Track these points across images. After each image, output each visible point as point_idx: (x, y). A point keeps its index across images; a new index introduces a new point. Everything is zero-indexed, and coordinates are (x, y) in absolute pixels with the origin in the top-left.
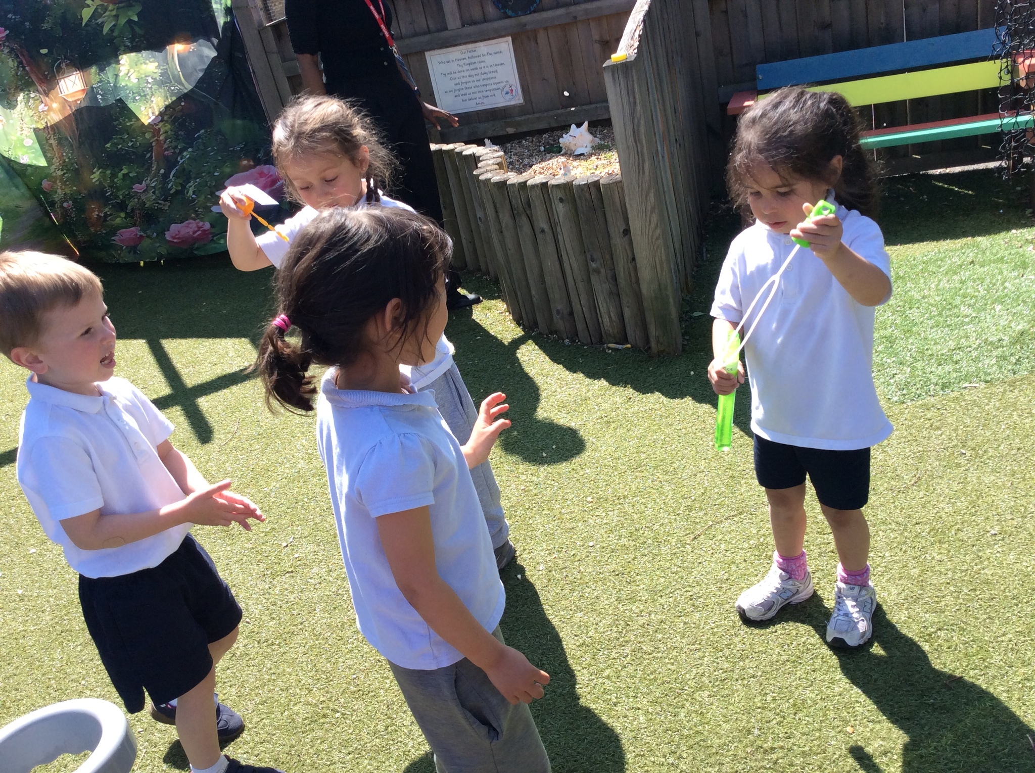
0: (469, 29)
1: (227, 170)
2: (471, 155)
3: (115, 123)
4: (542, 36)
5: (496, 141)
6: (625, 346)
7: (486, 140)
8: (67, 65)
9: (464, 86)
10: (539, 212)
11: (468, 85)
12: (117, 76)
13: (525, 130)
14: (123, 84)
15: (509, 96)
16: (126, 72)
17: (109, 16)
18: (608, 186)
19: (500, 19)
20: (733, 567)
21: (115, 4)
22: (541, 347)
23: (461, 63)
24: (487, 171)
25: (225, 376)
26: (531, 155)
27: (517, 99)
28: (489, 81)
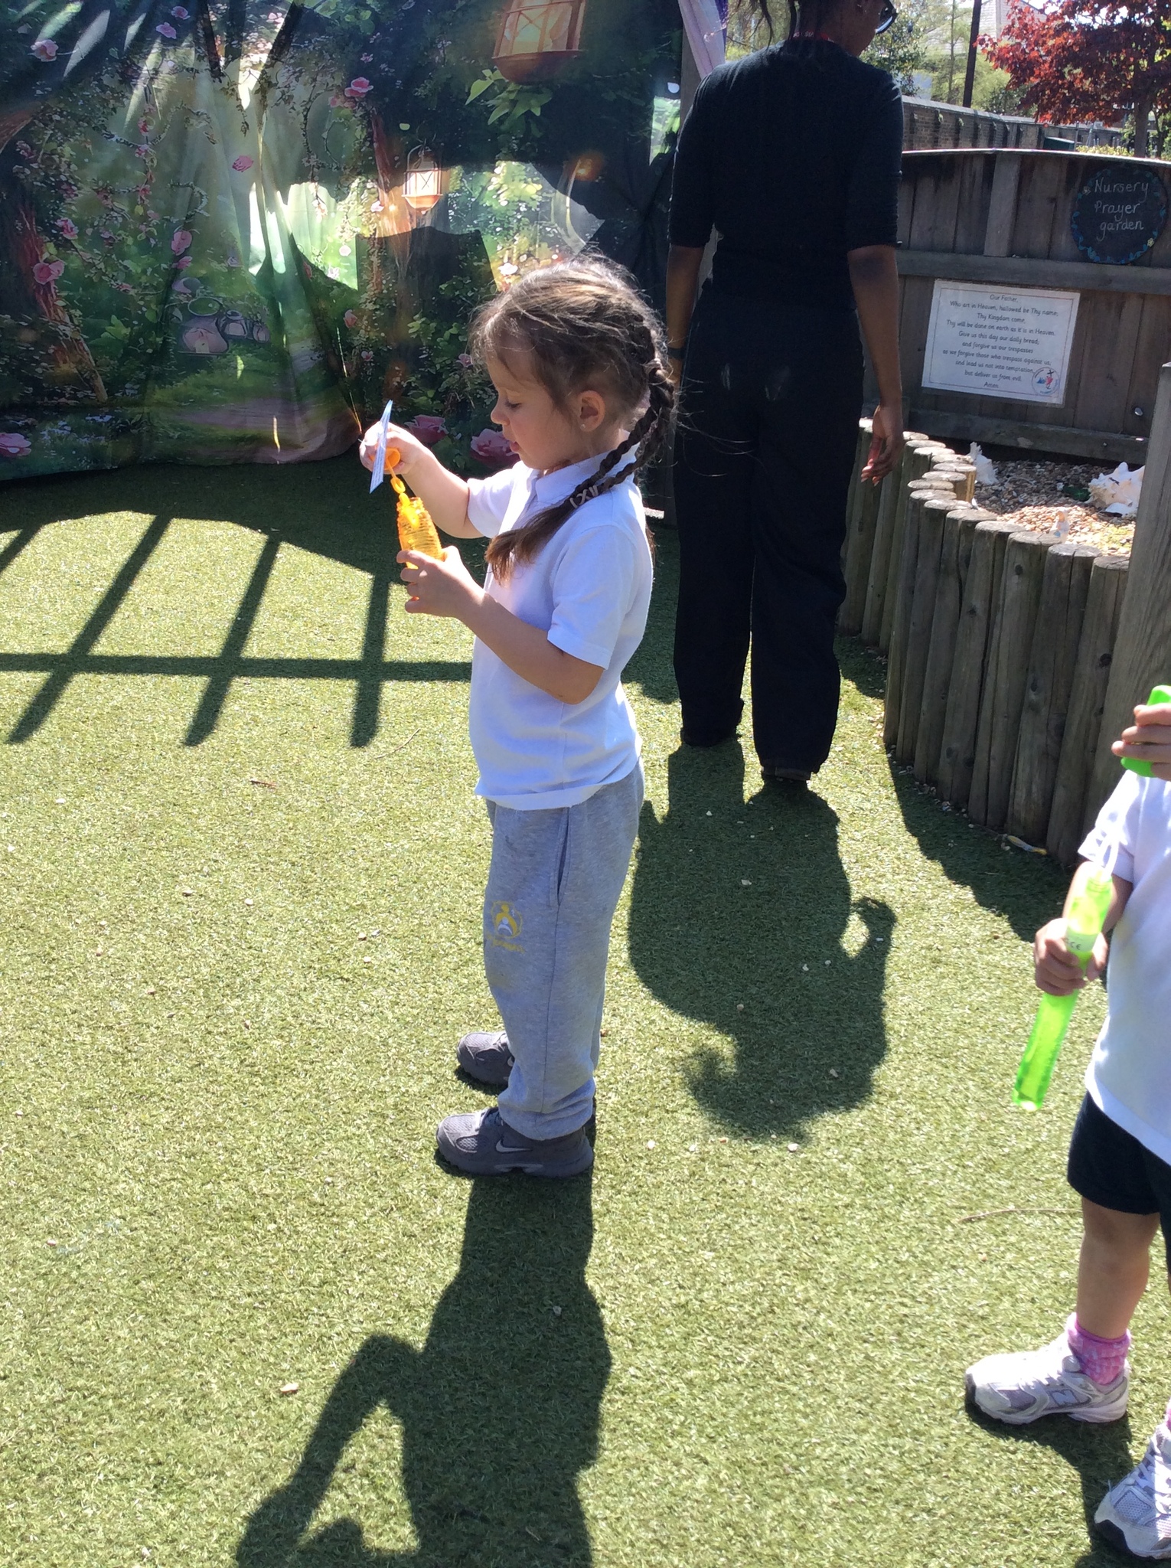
0: (1017, 262)
2: (926, 456)
3: (461, 258)
4: (1132, 307)
5: (988, 450)
6: (1036, 850)
7: (973, 445)
8: (426, 155)
9: (977, 350)
10: (978, 579)
11: (984, 351)
12: (484, 189)
13: (1047, 448)
14: (488, 204)
15: (1043, 388)
16: (497, 186)
17: (504, 100)
18: (1103, 572)
19: (1074, 259)
21: (518, 82)
23: (985, 312)
24: (930, 488)
26: (1037, 491)
27: (1056, 398)
28: (1020, 355)
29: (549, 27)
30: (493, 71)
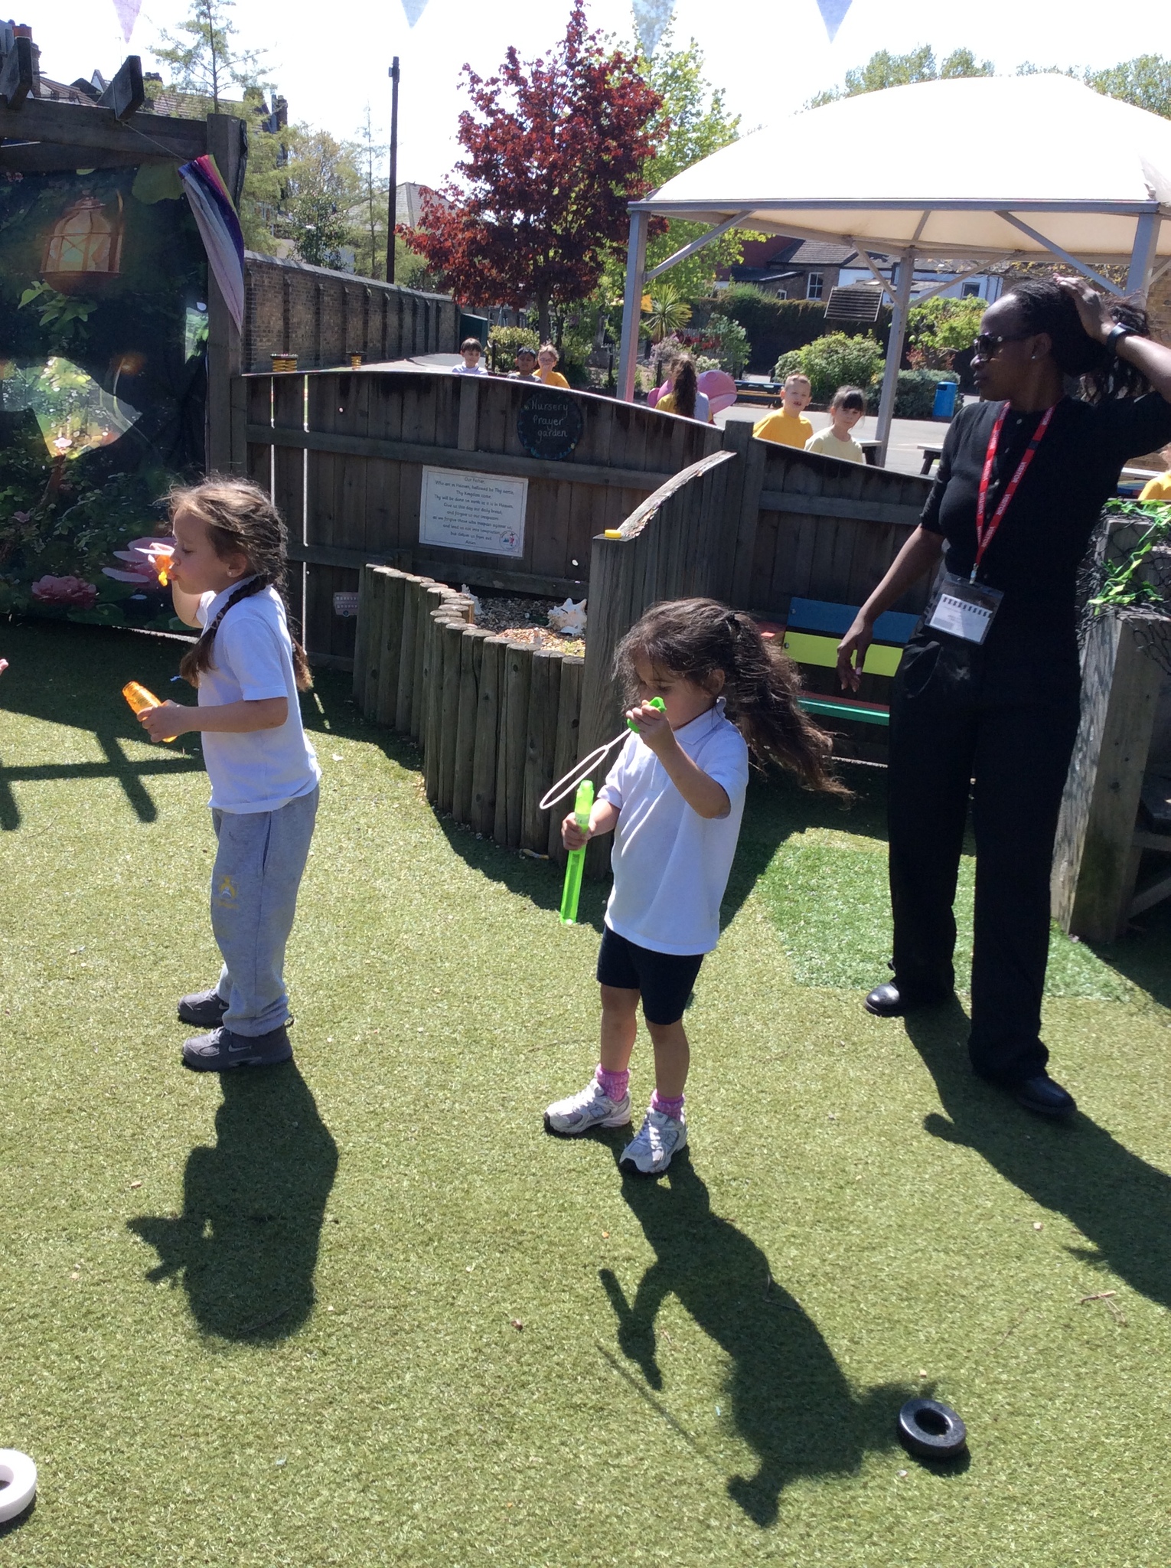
0: (481, 455)
1: (137, 529)
2: (436, 594)
3: (15, 432)
4: (564, 489)
5: (475, 590)
6: (541, 856)
7: (464, 586)
9: (458, 517)
10: (488, 675)
11: (463, 518)
12: (37, 377)
13: (516, 588)
14: (41, 389)
15: (507, 545)
16: (50, 376)
17: (54, 307)
18: (569, 666)
19: (522, 455)
20: (560, 1084)
21: (66, 294)
22: (446, 834)
23: (463, 490)
24: (447, 615)
25: (53, 766)
26: (512, 619)
27: (520, 554)
28: (490, 521)
29: (91, 253)
30: (41, 283)
